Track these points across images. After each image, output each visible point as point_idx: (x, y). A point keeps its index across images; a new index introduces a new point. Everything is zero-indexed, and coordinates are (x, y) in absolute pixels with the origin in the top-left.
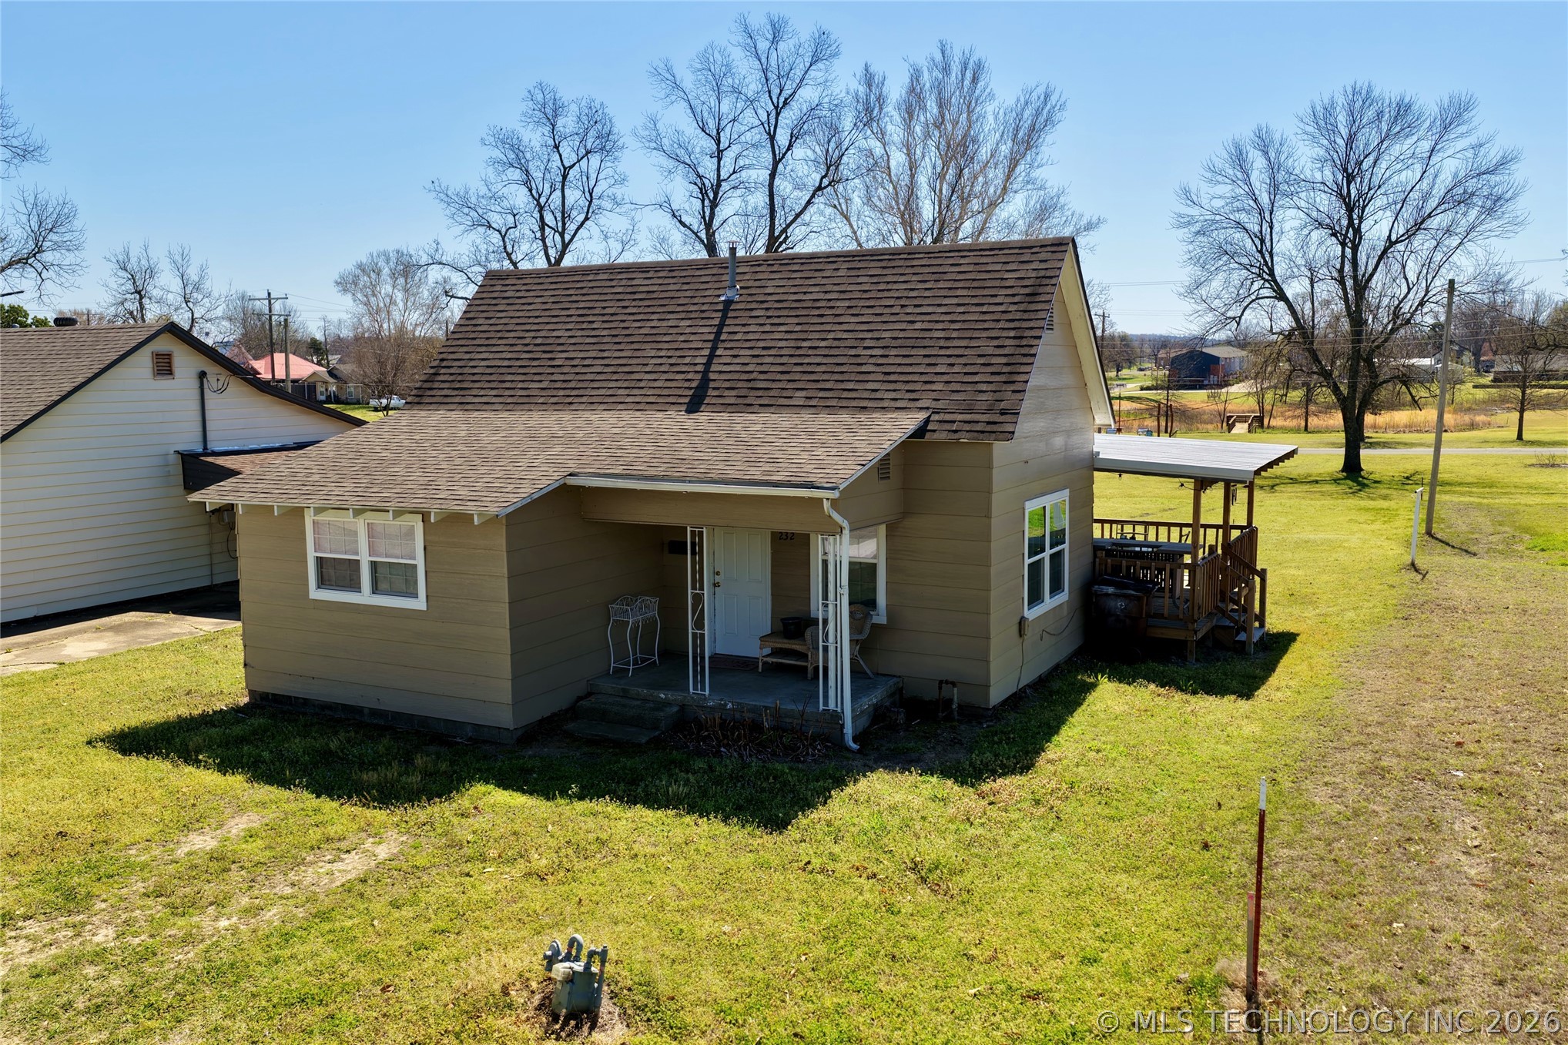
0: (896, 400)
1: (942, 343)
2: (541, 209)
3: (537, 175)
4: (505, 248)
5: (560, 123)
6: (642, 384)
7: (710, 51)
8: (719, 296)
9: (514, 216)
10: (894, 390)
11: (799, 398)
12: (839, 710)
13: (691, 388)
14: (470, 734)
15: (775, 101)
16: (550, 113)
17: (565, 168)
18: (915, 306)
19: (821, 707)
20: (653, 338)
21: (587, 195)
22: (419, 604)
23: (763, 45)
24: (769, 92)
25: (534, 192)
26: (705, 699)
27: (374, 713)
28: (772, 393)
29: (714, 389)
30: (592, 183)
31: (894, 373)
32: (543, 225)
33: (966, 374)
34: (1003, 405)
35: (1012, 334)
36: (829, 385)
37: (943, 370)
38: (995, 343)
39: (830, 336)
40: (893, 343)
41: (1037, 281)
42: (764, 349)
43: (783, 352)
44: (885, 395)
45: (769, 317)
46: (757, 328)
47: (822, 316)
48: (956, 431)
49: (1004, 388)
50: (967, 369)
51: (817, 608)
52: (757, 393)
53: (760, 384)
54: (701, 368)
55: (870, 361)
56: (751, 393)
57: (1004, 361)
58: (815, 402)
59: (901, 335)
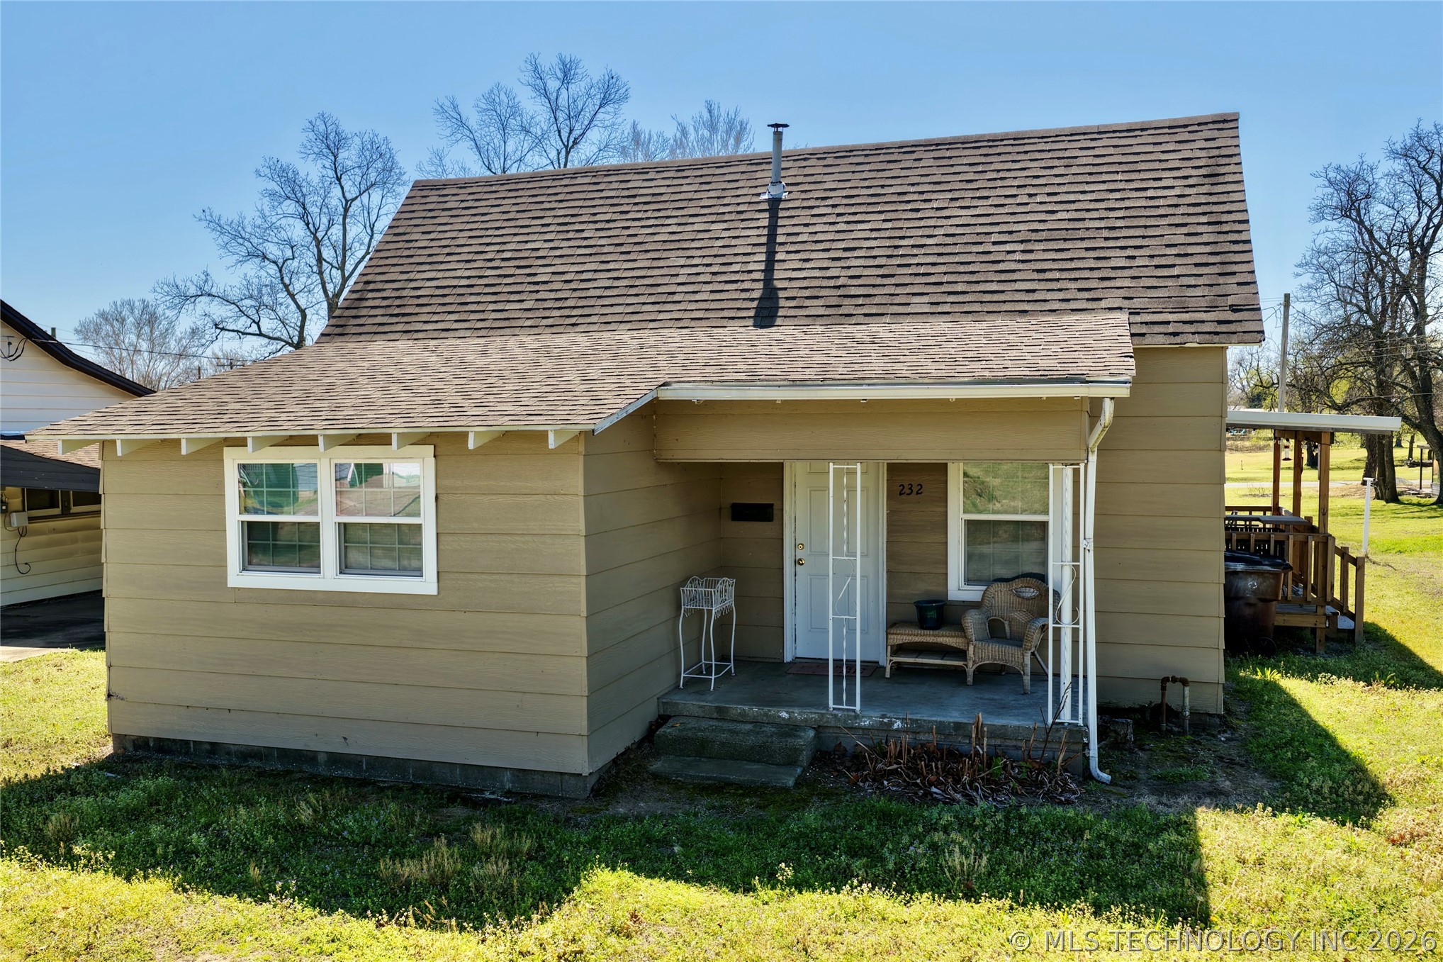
0: (1068, 300)
1: (1106, 233)
2: (319, 243)
3: (314, 210)
4: (282, 279)
5: (342, 155)
6: (676, 298)
7: (496, 92)
8: (759, 195)
9: (292, 247)
10: (1060, 290)
11: (920, 305)
12: (1080, 722)
13: (753, 300)
14: (508, 786)
15: (565, 140)
16: (331, 144)
17: (347, 201)
18: (1049, 194)
19: (1050, 720)
20: (676, 244)
21: (369, 231)
22: (426, 584)
23: (553, 85)
24: (559, 132)
25: (311, 226)
26: (856, 717)
27: (336, 759)
28: (876, 300)
29: (787, 298)
30: (373, 218)
31: (1051, 270)
32: (320, 259)
33: (1156, 267)
34: (1230, 301)
35: (1204, 219)
36: (959, 288)
37: (1122, 263)
38: (1185, 230)
39: (937, 232)
40: (1034, 236)
41: (1212, 161)
42: (845, 250)
43: (874, 253)
44: (1049, 296)
45: (839, 215)
46: (826, 228)
47: (918, 210)
48: (1175, 334)
49: (1221, 280)
50: (1156, 261)
51: (958, 587)
52: (855, 301)
53: (853, 291)
54: (760, 276)
55: (1009, 257)
56: (846, 301)
57: (1208, 249)
58: (946, 308)
59: (1041, 226)
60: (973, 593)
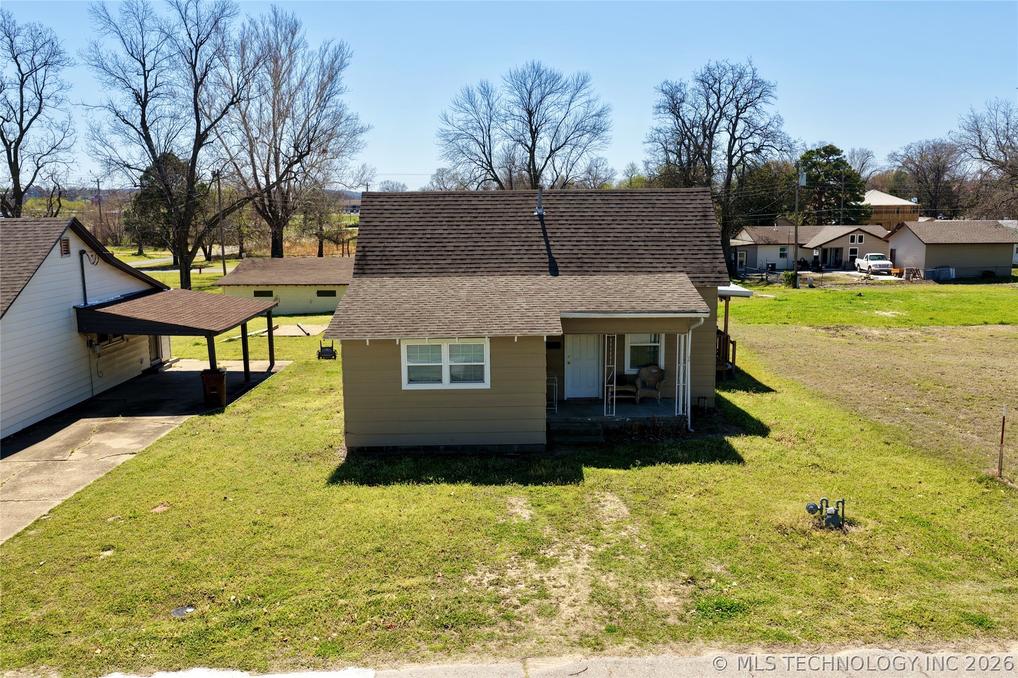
6: (515, 261)
8: (533, 212)
10: (661, 263)
12: (685, 414)
13: (546, 263)
14: (518, 450)
15: (195, 43)
17: (23, 75)
18: (649, 220)
19: (676, 414)
21: (38, 96)
22: (486, 385)
24: (190, 35)
28: (596, 265)
29: (560, 263)
30: (41, 87)
31: (656, 254)
33: (692, 254)
34: (718, 269)
35: (705, 235)
36: (625, 260)
37: (680, 252)
38: (699, 239)
39: (611, 235)
40: (647, 239)
41: (704, 210)
42: (577, 241)
43: (589, 243)
44: (658, 265)
45: (570, 224)
46: (567, 231)
47: (601, 224)
48: (703, 282)
49: (714, 261)
50: (692, 252)
51: (628, 370)
52: (587, 265)
53: (586, 260)
54: (546, 252)
55: (640, 248)
56: (584, 265)
57: (707, 248)
58: (622, 269)
59: (649, 235)
60: (634, 372)
